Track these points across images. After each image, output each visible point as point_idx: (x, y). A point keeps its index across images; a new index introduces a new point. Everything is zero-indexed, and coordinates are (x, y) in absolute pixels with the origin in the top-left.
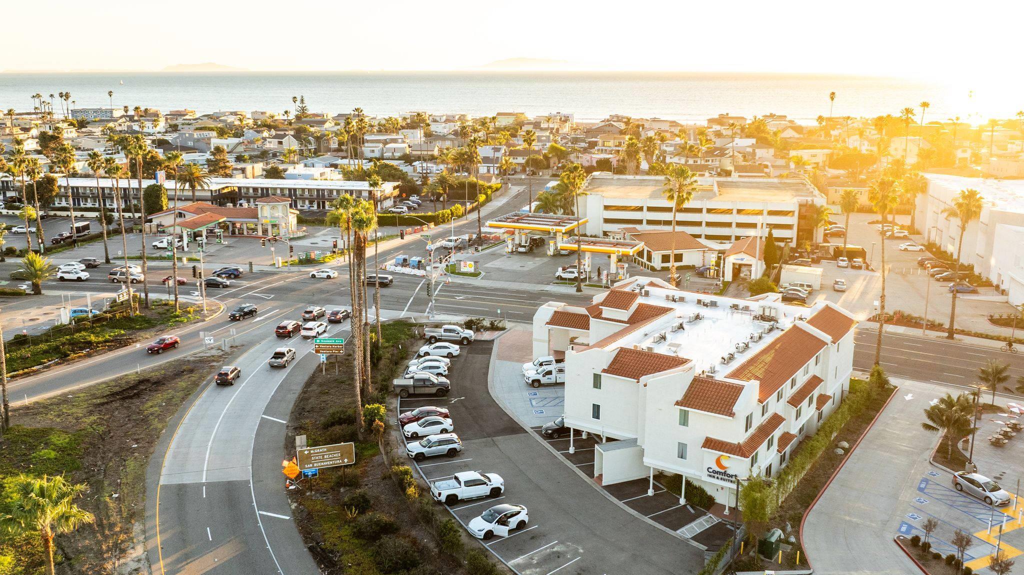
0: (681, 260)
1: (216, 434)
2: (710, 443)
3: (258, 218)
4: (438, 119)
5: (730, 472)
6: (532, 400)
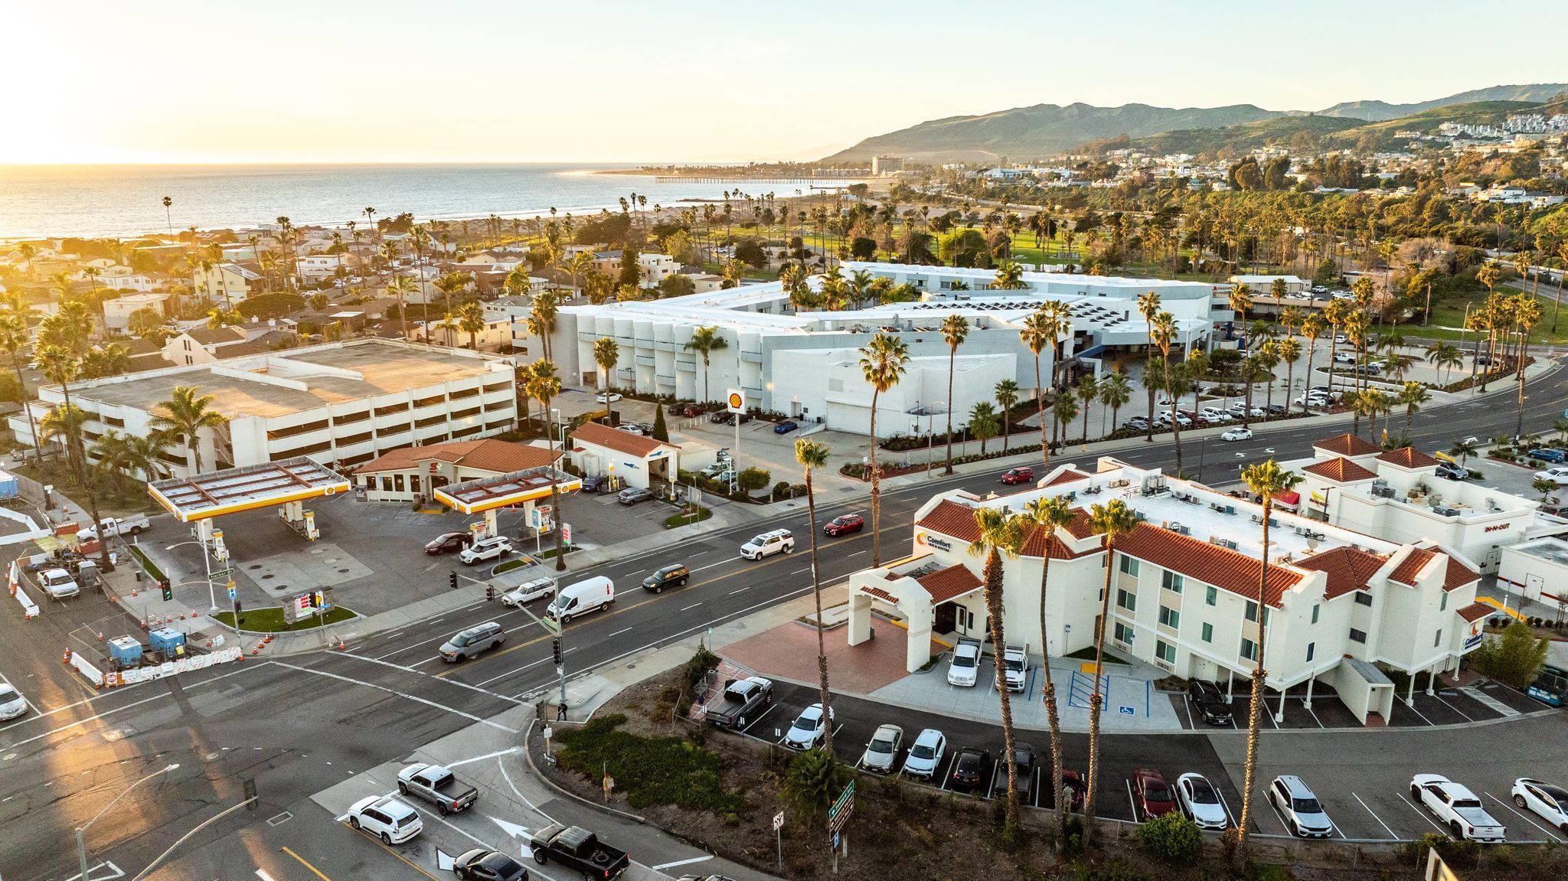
2: (1466, 615)
6: (1072, 704)
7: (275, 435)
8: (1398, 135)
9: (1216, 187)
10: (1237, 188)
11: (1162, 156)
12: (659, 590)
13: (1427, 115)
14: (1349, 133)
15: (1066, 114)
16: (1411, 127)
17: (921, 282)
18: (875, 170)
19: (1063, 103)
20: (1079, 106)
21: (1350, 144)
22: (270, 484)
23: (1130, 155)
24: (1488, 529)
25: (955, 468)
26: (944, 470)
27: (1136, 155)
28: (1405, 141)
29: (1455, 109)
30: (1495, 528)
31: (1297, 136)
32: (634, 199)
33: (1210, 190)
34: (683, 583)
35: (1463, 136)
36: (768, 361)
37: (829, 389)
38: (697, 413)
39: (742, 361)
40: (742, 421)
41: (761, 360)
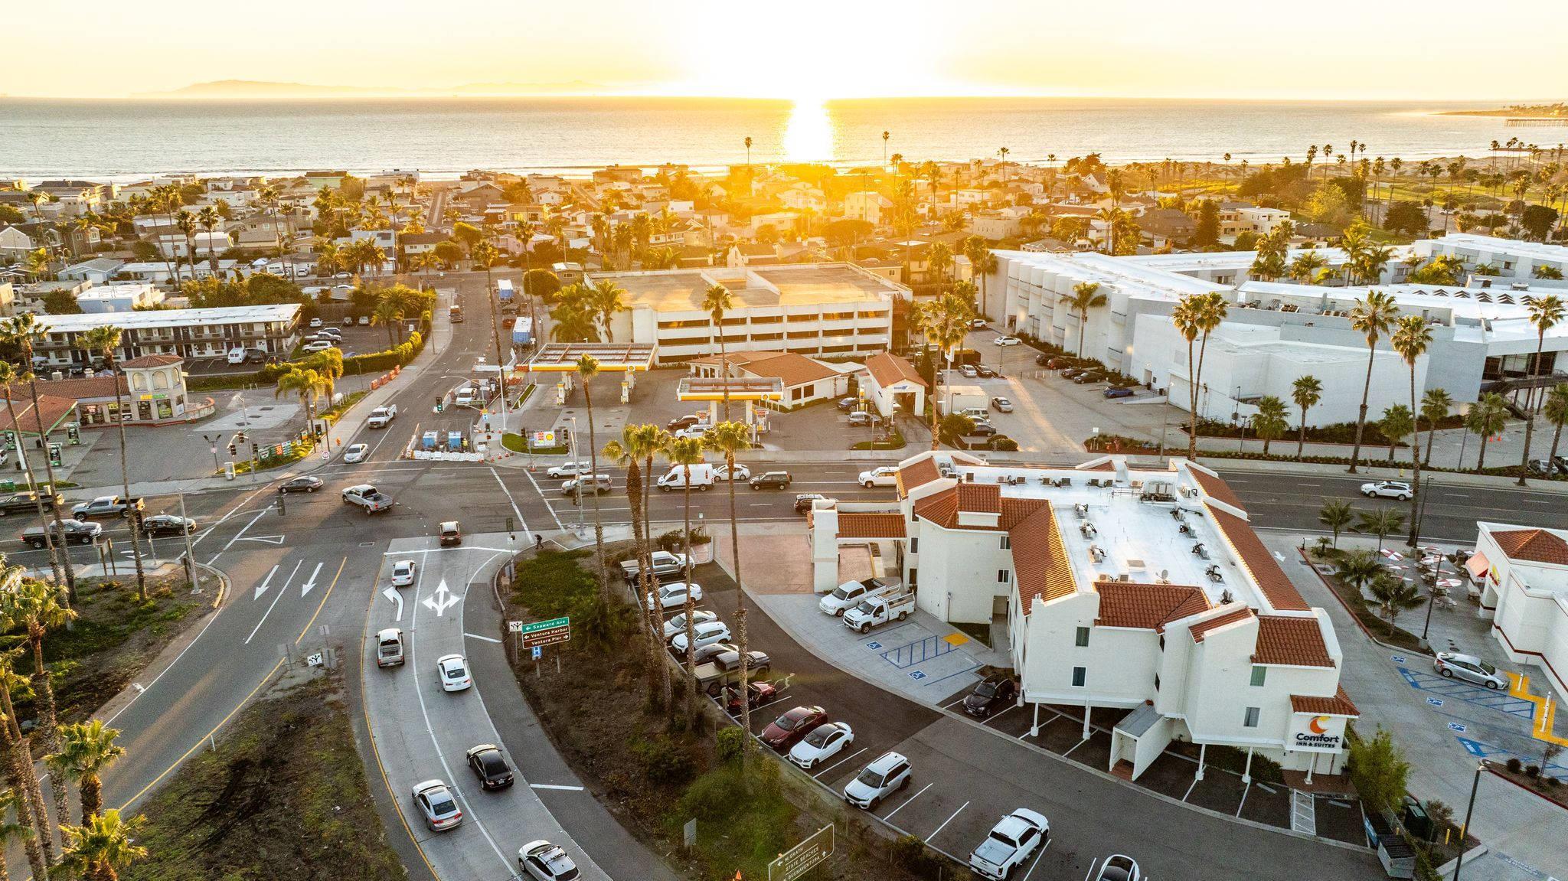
0: (812, 394)
1: (499, 847)
2: (1300, 703)
3: (129, 394)
4: (221, 185)
5: (1327, 734)
6: (884, 656)
7: (663, 325)
12: (757, 488)
17: (1508, 265)
22: (611, 357)
32: (1353, 147)
34: (782, 487)
36: (1132, 324)
37: (1176, 361)
38: (1060, 366)
39: (1114, 321)
40: (1088, 380)
41: (1126, 322)
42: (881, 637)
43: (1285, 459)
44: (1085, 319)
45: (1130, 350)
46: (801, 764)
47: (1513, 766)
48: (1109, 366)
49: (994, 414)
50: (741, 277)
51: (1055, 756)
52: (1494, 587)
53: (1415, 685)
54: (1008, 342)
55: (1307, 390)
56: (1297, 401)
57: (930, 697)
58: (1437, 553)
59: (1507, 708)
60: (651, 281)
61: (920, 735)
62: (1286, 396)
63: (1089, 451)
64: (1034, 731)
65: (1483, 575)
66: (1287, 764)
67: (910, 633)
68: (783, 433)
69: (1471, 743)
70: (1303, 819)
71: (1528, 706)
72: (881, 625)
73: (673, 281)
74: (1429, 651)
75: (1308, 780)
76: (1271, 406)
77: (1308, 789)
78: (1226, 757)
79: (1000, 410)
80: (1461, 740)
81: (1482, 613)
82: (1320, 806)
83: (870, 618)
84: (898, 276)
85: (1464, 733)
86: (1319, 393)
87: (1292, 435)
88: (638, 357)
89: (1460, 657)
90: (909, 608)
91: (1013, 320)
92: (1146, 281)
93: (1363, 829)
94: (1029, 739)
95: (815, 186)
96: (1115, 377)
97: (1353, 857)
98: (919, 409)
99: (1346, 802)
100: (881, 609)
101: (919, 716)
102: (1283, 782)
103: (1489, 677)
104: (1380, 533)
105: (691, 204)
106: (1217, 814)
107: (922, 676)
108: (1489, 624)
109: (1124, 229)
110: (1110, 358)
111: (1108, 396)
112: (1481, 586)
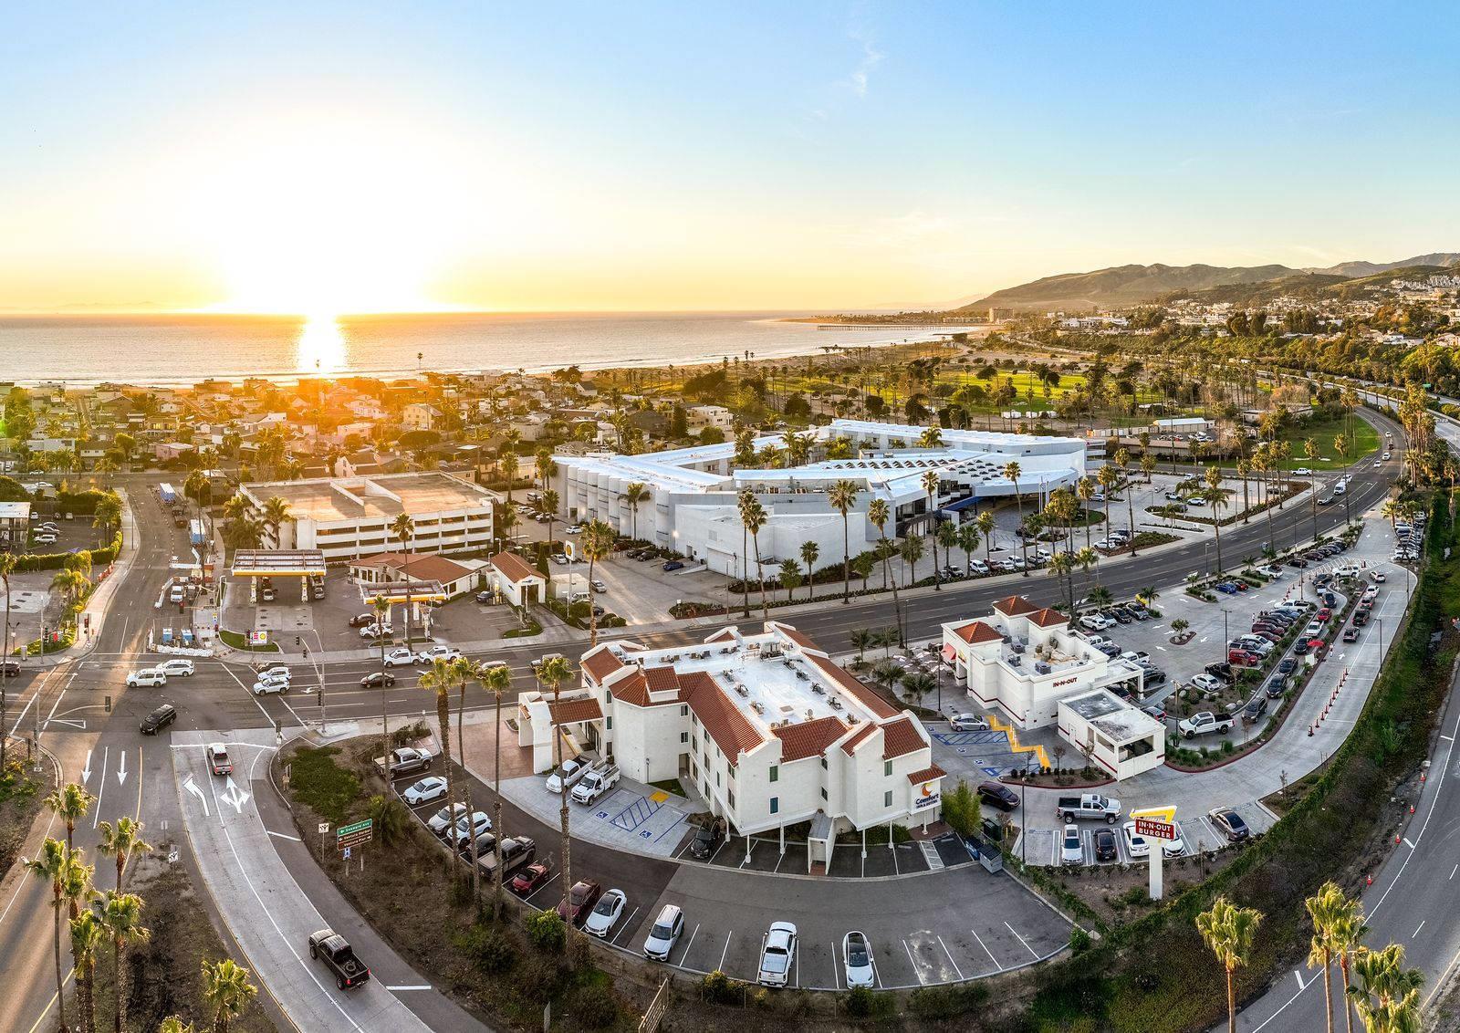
6: (613, 822)
7: (320, 533)
8: (1368, 288)
9: (1220, 334)
10: (1234, 335)
11: (1211, 305)
13: (1386, 274)
14: (1336, 287)
15: (1149, 271)
16: (1374, 283)
18: (991, 320)
19: (1147, 264)
20: (1158, 266)
21: (1336, 294)
23: (1188, 303)
24: (1056, 685)
25: (751, 613)
26: (742, 614)
27: (1193, 304)
28: (1371, 292)
29: (1401, 270)
30: (1063, 683)
31: (1302, 289)
33: (1216, 336)
35: (1405, 288)
36: (674, 513)
37: (710, 538)
38: (622, 548)
39: (659, 511)
40: (647, 558)
41: (668, 511)
42: (604, 807)
43: (803, 602)
44: (636, 510)
45: (676, 534)
46: (599, 934)
47: (1014, 774)
48: (659, 544)
49: (596, 596)
50: (361, 485)
51: (769, 874)
52: (963, 664)
53: (947, 743)
54: (576, 531)
55: (810, 551)
56: (805, 560)
57: (662, 850)
58: (919, 648)
59: (995, 740)
60: (294, 491)
61: (671, 885)
62: (798, 559)
63: (677, 619)
64: (748, 859)
65: (954, 658)
66: (910, 825)
67: (624, 799)
68: (444, 627)
69: (990, 769)
70: (934, 862)
71: (1003, 734)
72: (600, 795)
73: (310, 491)
74: (943, 718)
75: (925, 832)
76: (789, 565)
77: (926, 838)
78: (877, 833)
79: (597, 591)
80: (984, 769)
81: (958, 683)
82: (938, 845)
83: (593, 791)
84: (472, 477)
85: (983, 765)
86: (817, 552)
87: (805, 581)
88: (312, 563)
89: (963, 716)
90: (616, 777)
91: (574, 512)
92: (671, 477)
93: (966, 850)
94: (746, 866)
95: (374, 398)
96: (664, 553)
97: (970, 871)
98: (542, 597)
99: (948, 837)
100: (599, 782)
101: (663, 871)
102: (910, 838)
103: (981, 723)
104: (886, 645)
105: (284, 415)
106: (886, 878)
107: (649, 834)
108: (965, 688)
109: (631, 433)
110: (658, 538)
111: (666, 570)
112: (953, 666)
